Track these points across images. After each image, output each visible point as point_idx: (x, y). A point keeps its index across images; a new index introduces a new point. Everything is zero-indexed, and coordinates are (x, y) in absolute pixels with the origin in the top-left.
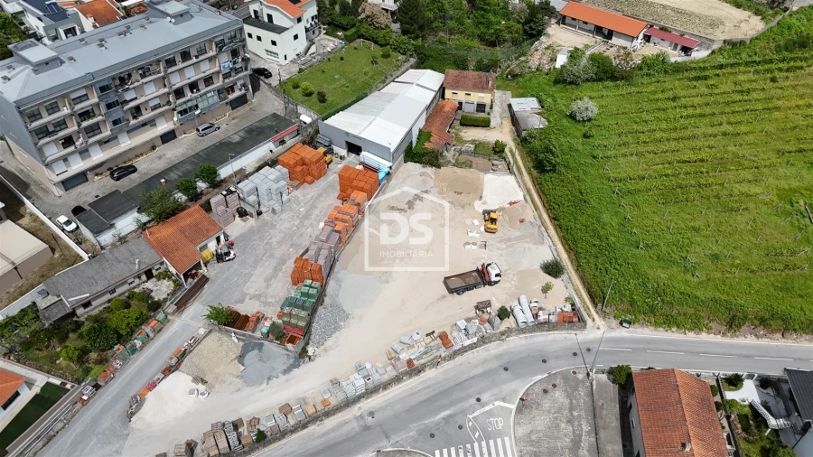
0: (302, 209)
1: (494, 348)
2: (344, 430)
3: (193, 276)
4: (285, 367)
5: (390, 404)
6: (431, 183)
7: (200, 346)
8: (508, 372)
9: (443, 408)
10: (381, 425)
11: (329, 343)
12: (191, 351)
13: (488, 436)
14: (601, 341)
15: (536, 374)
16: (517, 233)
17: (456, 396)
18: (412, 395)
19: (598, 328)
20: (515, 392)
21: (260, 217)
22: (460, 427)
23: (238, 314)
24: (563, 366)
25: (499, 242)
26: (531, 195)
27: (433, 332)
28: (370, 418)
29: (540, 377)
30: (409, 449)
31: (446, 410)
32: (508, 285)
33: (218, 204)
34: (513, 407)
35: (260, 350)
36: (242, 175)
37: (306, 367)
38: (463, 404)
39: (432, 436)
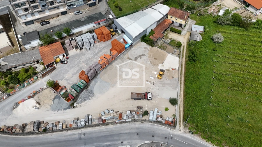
0: (96, 51)
1: (138, 125)
2: (73, 137)
3: (51, 67)
4: (65, 108)
5: (92, 133)
6: (147, 52)
7: (43, 91)
8: (138, 136)
9: (108, 141)
10: (85, 140)
11: (83, 104)
12: (39, 93)
14: (178, 136)
16: (169, 82)
17: (115, 138)
19: (180, 131)
20: (136, 144)
21: (82, 50)
23: (58, 84)
25: (160, 83)
26: (182, 68)
27: (118, 112)
28: (83, 136)
29: (148, 142)
33: (67, 43)
35: (59, 99)
36: (80, 34)
37: (72, 110)
38: (116, 142)
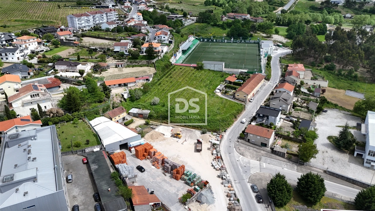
4: (211, 193)
8: (231, 153)
9: (238, 167)
10: (239, 180)
13: (249, 163)
15: (233, 150)
17: (235, 164)
20: (237, 154)
22: (245, 166)
24: (232, 145)
27: (213, 159)
28: (236, 181)
29: (235, 149)
30: (249, 177)
32: (204, 141)
34: (242, 156)
35: (203, 195)
38: (238, 164)
39: (246, 172)
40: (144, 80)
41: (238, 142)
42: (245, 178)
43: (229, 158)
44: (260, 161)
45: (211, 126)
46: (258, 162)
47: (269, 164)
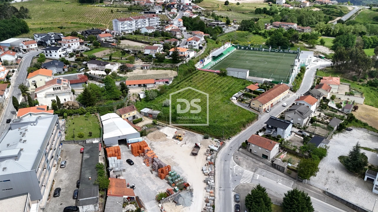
1: (218, 160)
2: (221, 194)
4: (190, 196)
6: (149, 140)
8: (227, 161)
10: (225, 187)
13: (242, 173)
14: (231, 145)
15: (231, 158)
16: (186, 137)
18: (220, 178)
19: (227, 143)
20: (233, 163)
22: (236, 175)
24: (232, 153)
27: (205, 164)
30: (236, 186)
31: (230, 175)
32: (202, 147)
34: (237, 165)
38: (230, 172)
39: (235, 181)
40: (164, 82)
41: (238, 150)
42: (231, 186)
43: (223, 165)
44: (255, 172)
45: (215, 132)
46: (253, 173)
47: (263, 176)
